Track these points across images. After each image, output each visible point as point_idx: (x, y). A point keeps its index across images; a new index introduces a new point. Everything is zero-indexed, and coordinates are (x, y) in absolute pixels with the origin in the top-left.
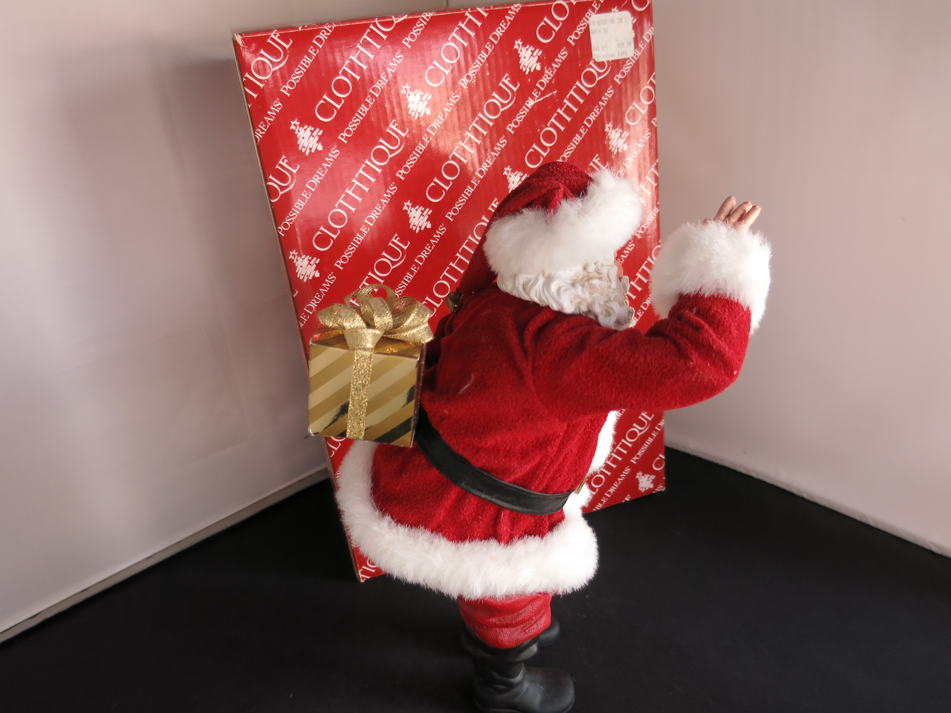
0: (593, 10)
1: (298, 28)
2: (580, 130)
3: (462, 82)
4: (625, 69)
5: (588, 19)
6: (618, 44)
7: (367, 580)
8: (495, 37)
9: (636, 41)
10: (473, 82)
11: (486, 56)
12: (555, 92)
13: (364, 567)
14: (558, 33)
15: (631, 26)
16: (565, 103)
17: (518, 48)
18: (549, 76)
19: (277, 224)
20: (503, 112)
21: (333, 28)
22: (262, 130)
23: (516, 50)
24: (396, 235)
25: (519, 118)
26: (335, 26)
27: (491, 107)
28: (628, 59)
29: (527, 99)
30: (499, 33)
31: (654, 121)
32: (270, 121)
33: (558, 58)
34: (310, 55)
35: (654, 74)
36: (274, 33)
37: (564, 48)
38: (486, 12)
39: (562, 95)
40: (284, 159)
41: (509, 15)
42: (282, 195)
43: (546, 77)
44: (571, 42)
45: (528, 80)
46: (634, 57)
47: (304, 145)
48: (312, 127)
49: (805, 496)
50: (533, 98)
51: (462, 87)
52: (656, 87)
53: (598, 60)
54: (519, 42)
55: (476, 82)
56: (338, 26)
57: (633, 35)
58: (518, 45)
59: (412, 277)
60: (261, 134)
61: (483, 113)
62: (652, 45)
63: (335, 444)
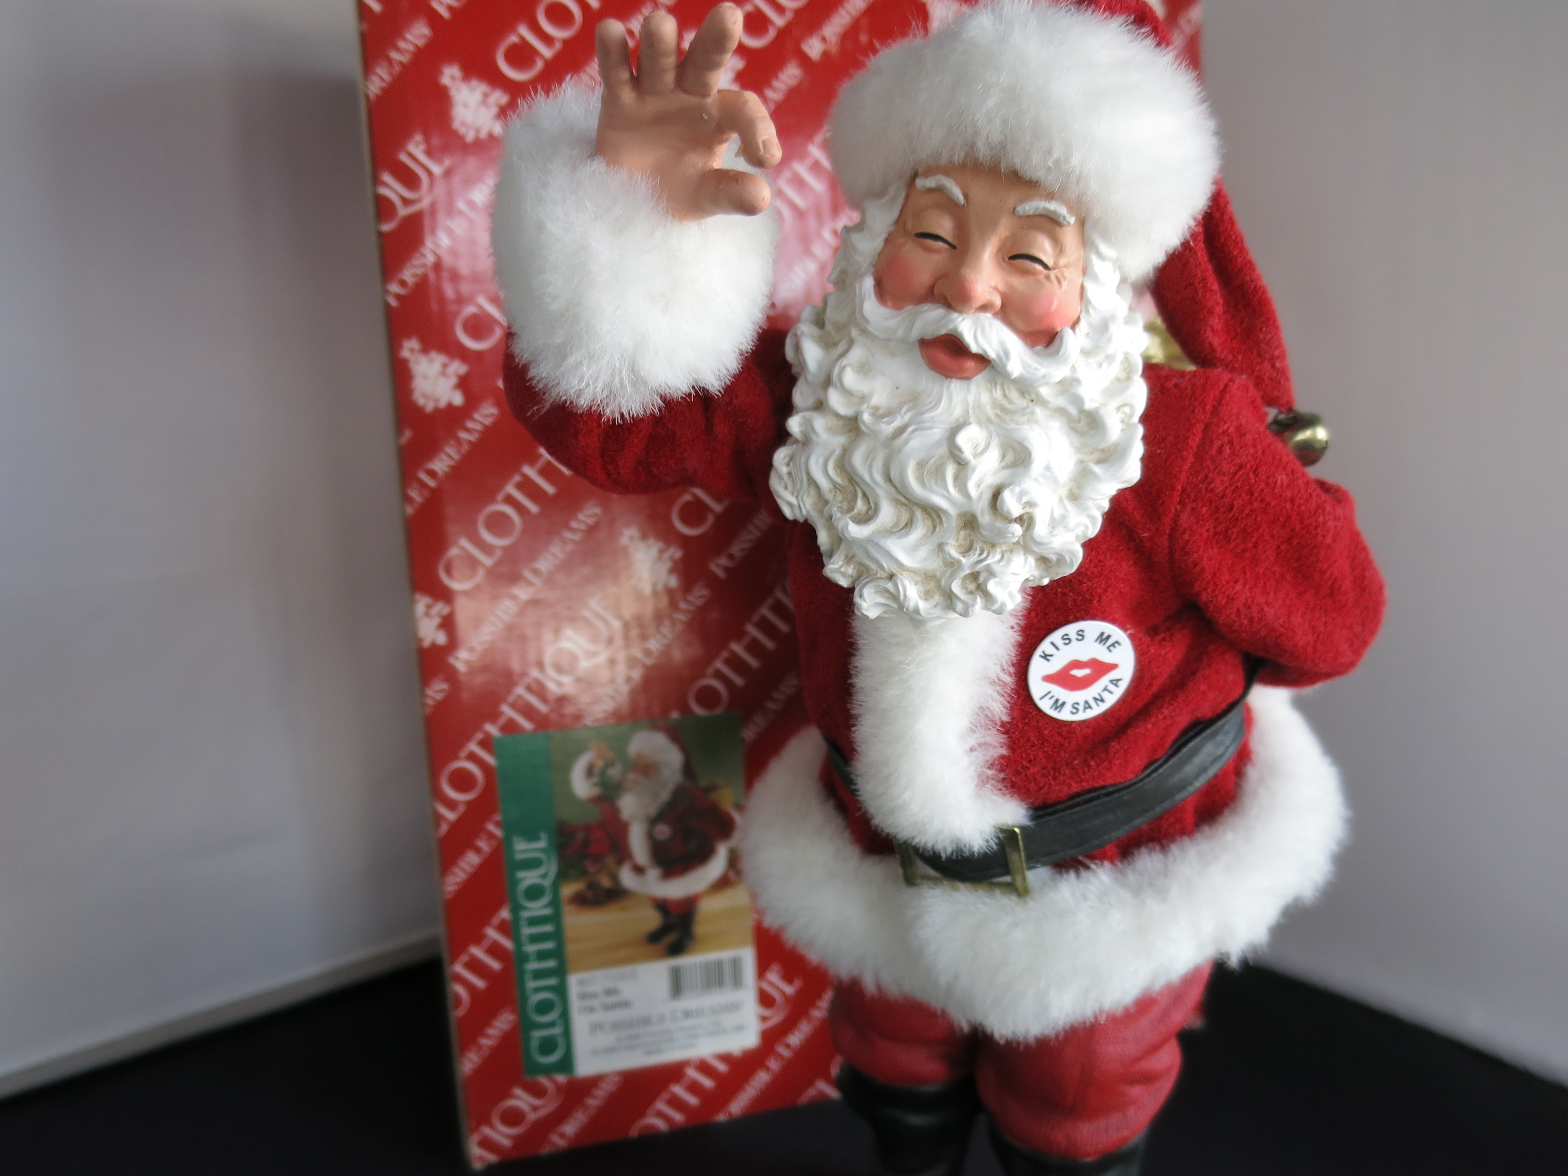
3: (810, 46)
7: (490, 1166)
10: (832, 49)
13: (485, 1130)
19: (386, 278)
22: (382, 80)
32: (400, 62)
40: (419, 141)
42: (403, 217)
47: (466, 122)
48: (487, 85)
51: (808, 56)
60: (378, 88)
63: (451, 805)
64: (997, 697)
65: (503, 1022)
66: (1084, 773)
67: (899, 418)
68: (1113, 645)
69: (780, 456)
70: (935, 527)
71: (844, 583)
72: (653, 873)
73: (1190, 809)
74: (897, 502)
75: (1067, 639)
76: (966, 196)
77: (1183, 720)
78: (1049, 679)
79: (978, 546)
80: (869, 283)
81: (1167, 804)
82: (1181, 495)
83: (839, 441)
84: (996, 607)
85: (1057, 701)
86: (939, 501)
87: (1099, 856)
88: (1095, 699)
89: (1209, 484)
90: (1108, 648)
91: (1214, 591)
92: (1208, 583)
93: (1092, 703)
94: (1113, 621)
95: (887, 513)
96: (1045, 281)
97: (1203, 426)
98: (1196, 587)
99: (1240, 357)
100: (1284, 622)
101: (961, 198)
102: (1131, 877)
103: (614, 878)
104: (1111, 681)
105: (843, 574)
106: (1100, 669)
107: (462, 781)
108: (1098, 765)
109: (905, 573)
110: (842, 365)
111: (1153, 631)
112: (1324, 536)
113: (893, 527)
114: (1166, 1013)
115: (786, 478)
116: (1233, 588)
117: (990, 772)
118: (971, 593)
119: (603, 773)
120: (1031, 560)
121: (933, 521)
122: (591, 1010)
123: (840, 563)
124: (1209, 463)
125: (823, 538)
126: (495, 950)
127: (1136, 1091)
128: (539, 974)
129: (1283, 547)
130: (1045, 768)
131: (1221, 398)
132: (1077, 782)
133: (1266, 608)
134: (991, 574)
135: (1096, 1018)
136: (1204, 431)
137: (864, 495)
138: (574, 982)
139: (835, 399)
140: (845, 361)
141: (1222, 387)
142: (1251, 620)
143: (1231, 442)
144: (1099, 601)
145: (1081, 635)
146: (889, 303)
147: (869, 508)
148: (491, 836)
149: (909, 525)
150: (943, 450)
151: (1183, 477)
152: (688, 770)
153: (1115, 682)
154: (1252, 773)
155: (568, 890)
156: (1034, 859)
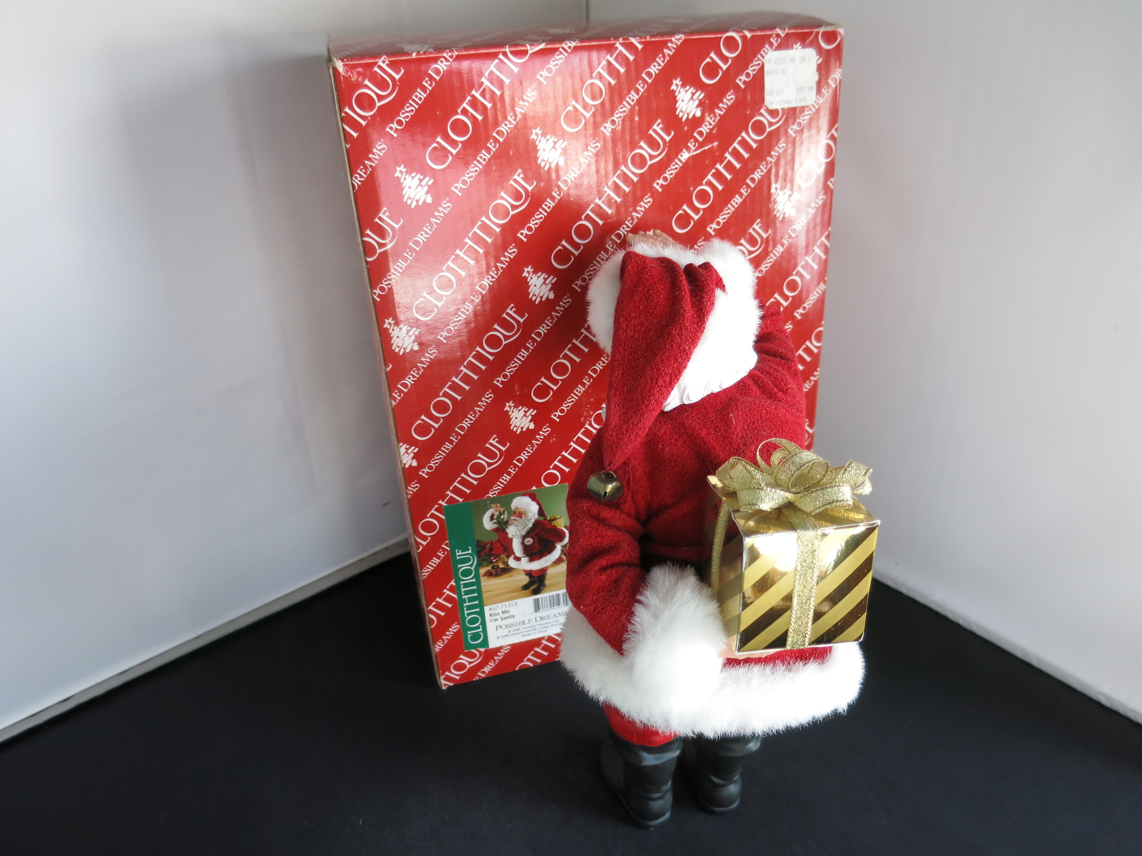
0: (771, 45)
1: (411, 54)
2: (742, 190)
3: (605, 128)
4: (802, 118)
5: (763, 57)
6: (797, 89)
7: (450, 687)
8: (649, 74)
9: (820, 85)
10: (618, 128)
11: (636, 97)
12: (716, 144)
13: (447, 673)
14: (726, 73)
15: (815, 67)
16: (726, 158)
17: (675, 89)
18: (710, 124)
19: (373, 286)
20: (651, 166)
21: (454, 56)
22: (361, 176)
23: (674, 92)
24: (512, 305)
25: (670, 174)
26: (456, 53)
27: (638, 160)
28: (807, 106)
29: (681, 151)
30: (654, 69)
31: (831, 182)
32: (371, 166)
33: (723, 103)
34: (424, 89)
35: (837, 125)
36: (382, 59)
37: (732, 91)
38: (641, 43)
39: (724, 147)
40: (386, 211)
41: (669, 48)
42: (379, 253)
43: (706, 126)
44: (740, 84)
45: (684, 128)
46: (815, 105)
47: (410, 196)
48: (421, 175)
50: (688, 149)
51: (604, 133)
52: (838, 141)
53: (771, 107)
54: (677, 82)
55: (622, 129)
56: (460, 53)
57: (816, 78)
58: (677, 85)
59: (527, 354)
60: (359, 181)
61: (626, 166)
62: (838, 92)
63: (424, 538)
65: (454, 628)
72: (525, 560)
103: (506, 563)
107: (429, 527)
119: (498, 517)
122: (496, 620)
126: (448, 599)
128: (469, 608)
138: (486, 609)
148: (444, 550)
152: (541, 512)
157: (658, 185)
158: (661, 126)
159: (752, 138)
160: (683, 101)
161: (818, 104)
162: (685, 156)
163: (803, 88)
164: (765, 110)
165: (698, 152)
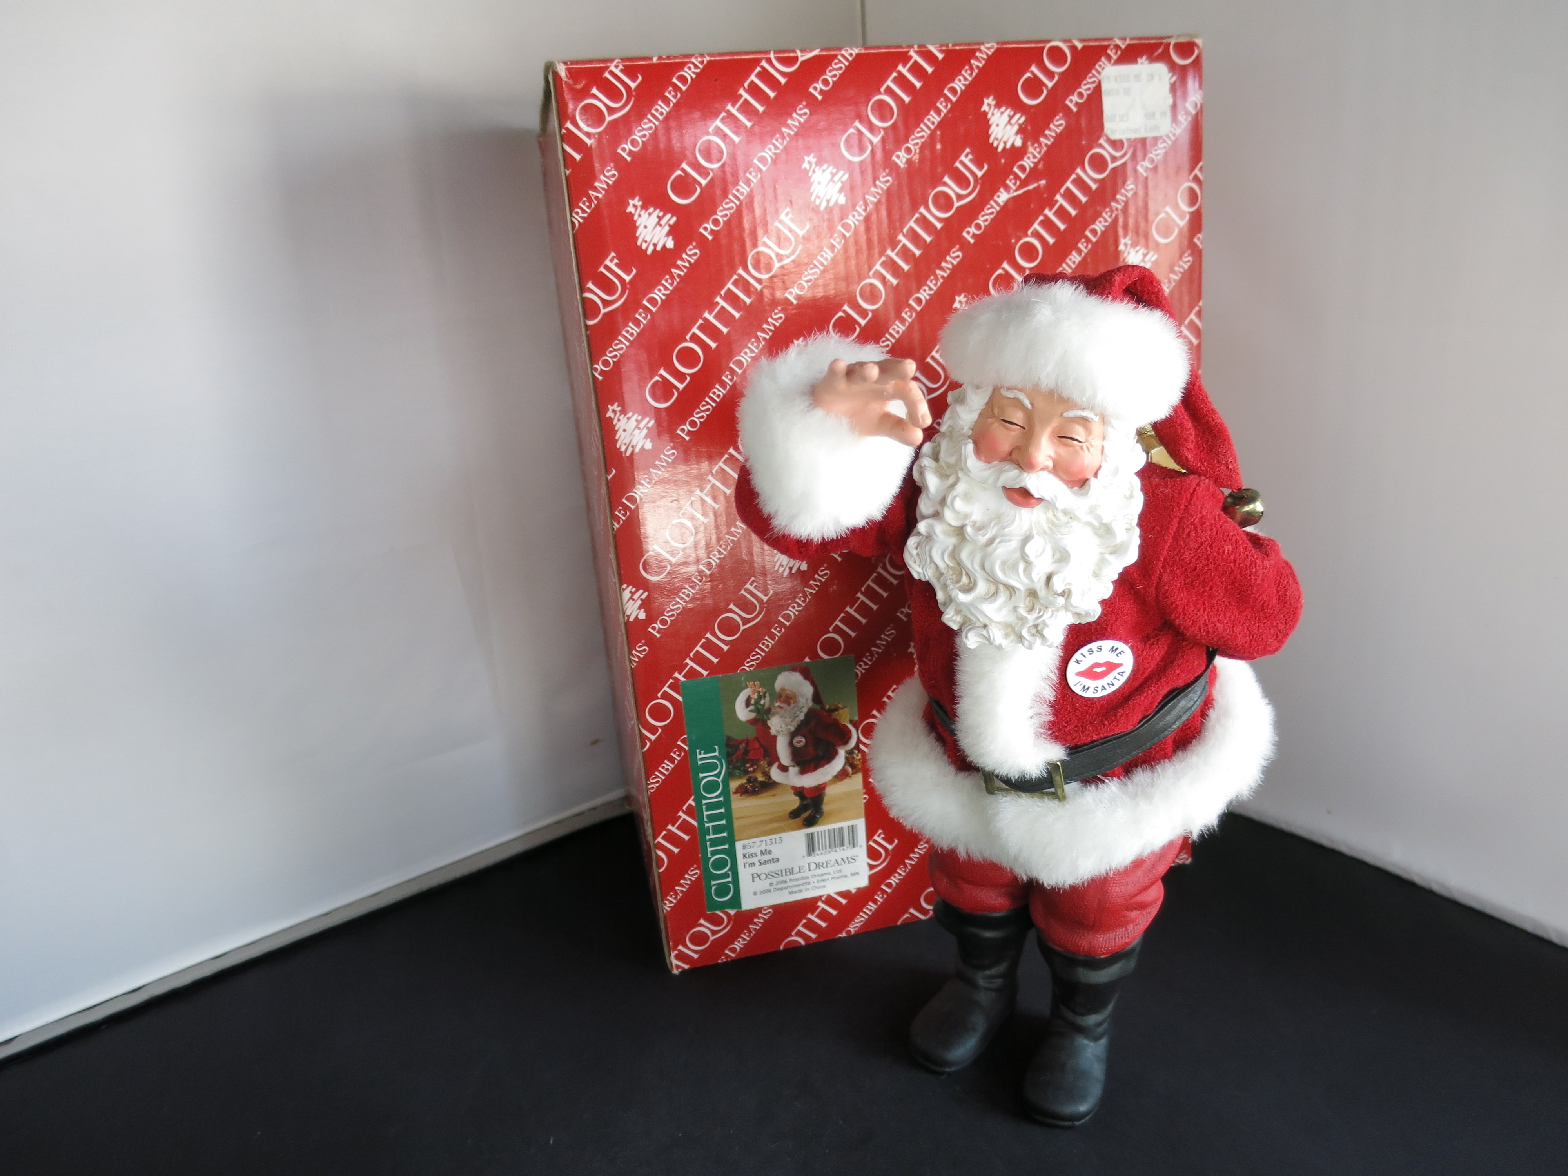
0: (1109, 58)
1: (651, 59)
2: (1080, 245)
3: (898, 157)
4: (1154, 153)
5: (1099, 73)
6: (1146, 115)
7: (684, 972)
8: (953, 91)
9: (1174, 110)
10: (914, 158)
11: (937, 119)
12: (1043, 182)
13: (680, 948)
14: (1052, 91)
15: (1167, 87)
16: (1057, 201)
17: (987, 110)
18: (1035, 157)
19: (593, 360)
20: (958, 208)
21: (705, 62)
22: (584, 211)
23: (985, 114)
25: (984, 219)
26: (708, 58)
27: (941, 200)
28: (1161, 137)
29: (997, 190)
30: (959, 84)
31: (1199, 239)
32: (597, 198)
33: (1050, 129)
34: (667, 101)
35: (1201, 164)
36: (615, 63)
37: (1061, 115)
38: (941, 51)
39: (1054, 187)
40: (614, 257)
41: (977, 59)
42: (605, 314)
43: (1029, 158)
44: (1072, 106)
45: (1000, 160)
46: (1171, 136)
47: (646, 239)
48: (661, 210)
49: (1435, 888)
50: (1007, 188)
51: (896, 164)
52: (1204, 185)
53: (1114, 137)
54: (990, 101)
55: (920, 159)
56: (713, 59)
57: (1170, 101)
58: (989, 105)
60: (581, 217)
61: (927, 208)
62: (1199, 119)
63: (653, 729)
64: (1047, 687)
65: (692, 875)
66: (1101, 729)
67: (990, 531)
68: (1120, 653)
69: (912, 542)
70: (1011, 596)
71: (955, 627)
72: (793, 770)
73: (1170, 742)
74: (988, 580)
75: (1091, 651)
76: (1032, 404)
77: (1165, 691)
78: (1080, 674)
79: (1037, 607)
80: (970, 447)
81: (1155, 740)
82: (1163, 564)
83: (952, 541)
84: (1048, 644)
85: (1084, 686)
86: (1013, 582)
87: (1110, 775)
88: (1109, 684)
89: (1181, 556)
90: (1117, 655)
91: (1184, 618)
92: (1180, 614)
93: (1107, 686)
94: (1120, 640)
95: (982, 587)
96: (1080, 450)
97: (1178, 520)
98: (1173, 617)
99: (1205, 464)
100: (1230, 632)
101: (1029, 406)
102: (1131, 787)
103: (767, 775)
104: (1119, 673)
105: (954, 621)
106: (1111, 667)
107: (659, 713)
108: (1110, 724)
109: (993, 624)
110: (954, 495)
111: (1146, 639)
112: (1256, 580)
113: (986, 595)
114: (1153, 867)
115: (915, 556)
116: (1196, 614)
117: (1043, 731)
118: (1033, 635)
119: (757, 702)
120: (1070, 614)
121: (1010, 592)
122: (752, 864)
123: (952, 614)
124: (1182, 543)
125: (940, 596)
126: (685, 827)
127: (1134, 914)
128: (714, 842)
129: (1229, 587)
130: (1076, 726)
131: (1191, 499)
132: (1096, 735)
133: (1218, 625)
134: (1046, 625)
135: (1107, 874)
136: (1179, 523)
137: (967, 574)
138: (739, 845)
139: (948, 514)
140: (955, 493)
141: (1191, 491)
142: (1208, 632)
143: (1195, 529)
144: (1111, 629)
145: (1100, 648)
146: (983, 459)
147: (970, 582)
148: (681, 749)
149: (995, 594)
150: (1017, 555)
151: (1165, 552)
152: (817, 698)
153: (1121, 674)
154: (1212, 714)
155: (734, 785)
156: (1068, 779)
157: (969, 234)
158: (970, 157)
159: (1090, 176)
160: (997, 125)
161: (1174, 135)
162: (1003, 197)
163: (1154, 114)
164: (1105, 140)
165: (1021, 192)
